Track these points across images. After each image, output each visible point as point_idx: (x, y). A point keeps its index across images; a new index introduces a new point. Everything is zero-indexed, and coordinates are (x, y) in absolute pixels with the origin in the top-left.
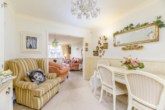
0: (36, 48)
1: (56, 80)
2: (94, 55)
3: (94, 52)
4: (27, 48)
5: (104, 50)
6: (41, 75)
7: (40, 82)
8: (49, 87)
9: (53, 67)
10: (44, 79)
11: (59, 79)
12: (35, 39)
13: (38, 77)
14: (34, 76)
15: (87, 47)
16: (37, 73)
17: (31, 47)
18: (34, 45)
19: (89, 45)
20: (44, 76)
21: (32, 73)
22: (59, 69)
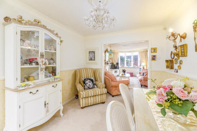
0: (94, 60)
1: (99, 90)
2: (167, 67)
3: (167, 61)
4: (89, 60)
5: (181, 58)
6: (91, 82)
7: (89, 87)
8: (90, 93)
9: (107, 77)
10: (92, 87)
11: (104, 90)
12: (94, 52)
13: (89, 83)
14: (86, 82)
15: (154, 54)
16: (89, 80)
17: (91, 59)
18: (93, 57)
19: (158, 51)
20: (94, 84)
21: (85, 80)
22: (112, 81)
